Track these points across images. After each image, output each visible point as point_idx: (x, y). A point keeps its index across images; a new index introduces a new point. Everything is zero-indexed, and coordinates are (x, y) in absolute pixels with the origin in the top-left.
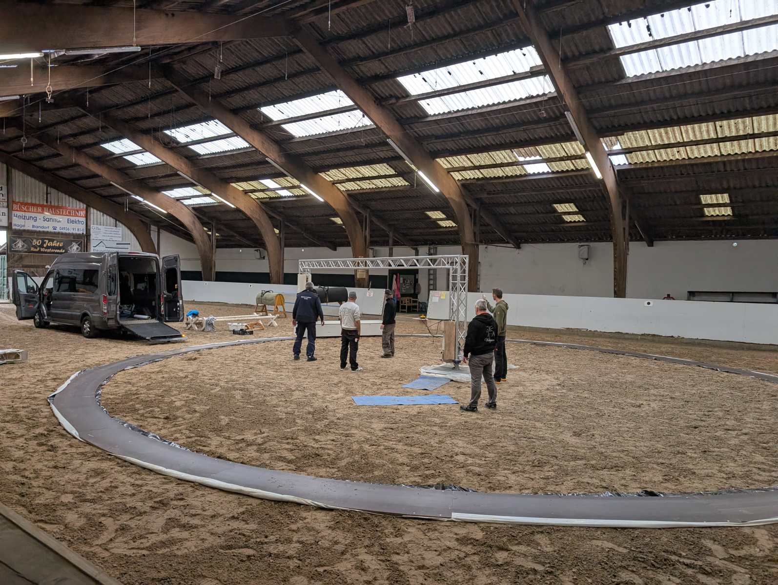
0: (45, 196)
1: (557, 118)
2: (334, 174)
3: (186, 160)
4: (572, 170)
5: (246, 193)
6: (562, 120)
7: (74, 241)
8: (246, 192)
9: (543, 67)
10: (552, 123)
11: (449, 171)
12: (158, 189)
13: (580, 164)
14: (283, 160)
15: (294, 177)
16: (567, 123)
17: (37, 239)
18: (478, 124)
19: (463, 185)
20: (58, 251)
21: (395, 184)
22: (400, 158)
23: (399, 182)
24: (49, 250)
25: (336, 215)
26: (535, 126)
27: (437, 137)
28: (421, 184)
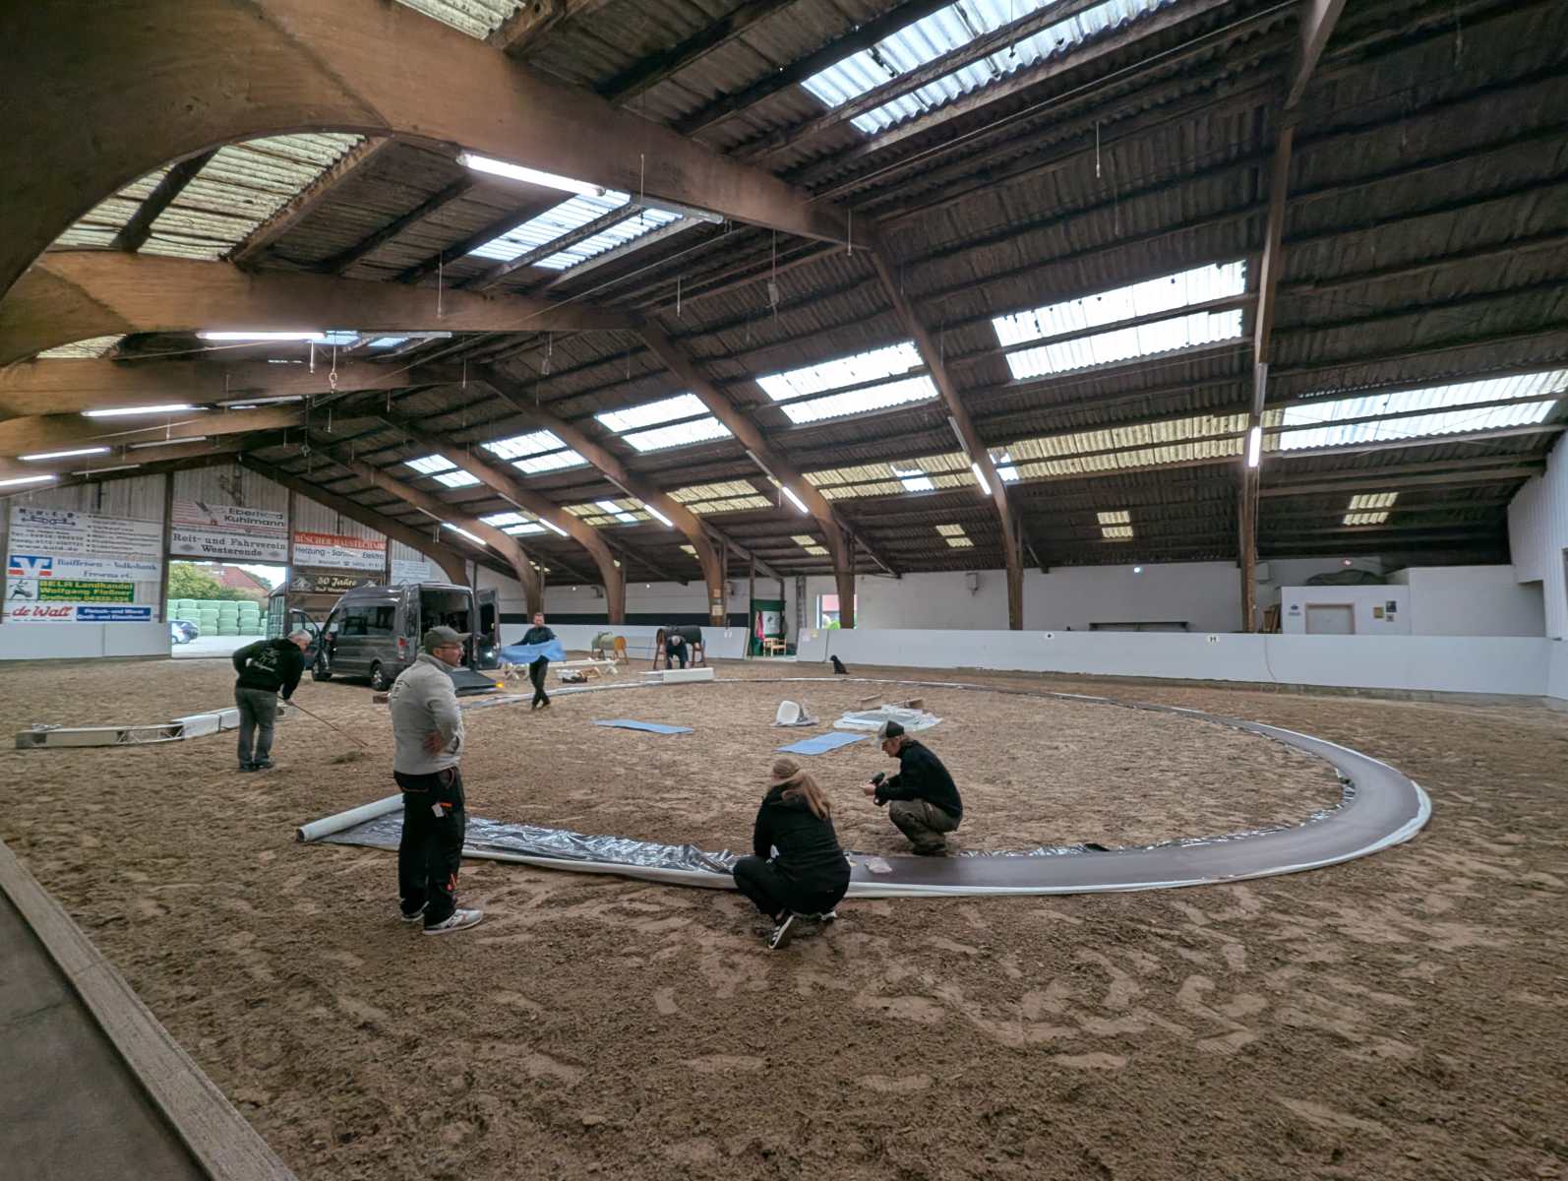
0: (336, 525)
1: (939, 425)
2: (685, 494)
3: (507, 480)
4: (957, 486)
6: (945, 427)
7: (370, 578)
8: (581, 518)
9: (924, 367)
10: (933, 432)
11: (818, 488)
12: (474, 516)
13: (966, 479)
14: (625, 477)
16: (951, 432)
17: (324, 577)
19: (835, 505)
21: (756, 504)
22: (763, 474)
23: (762, 502)
24: (338, 591)
25: (688, 542)
26: (914, 435)
27: (804, 449)
28: (786, 503)
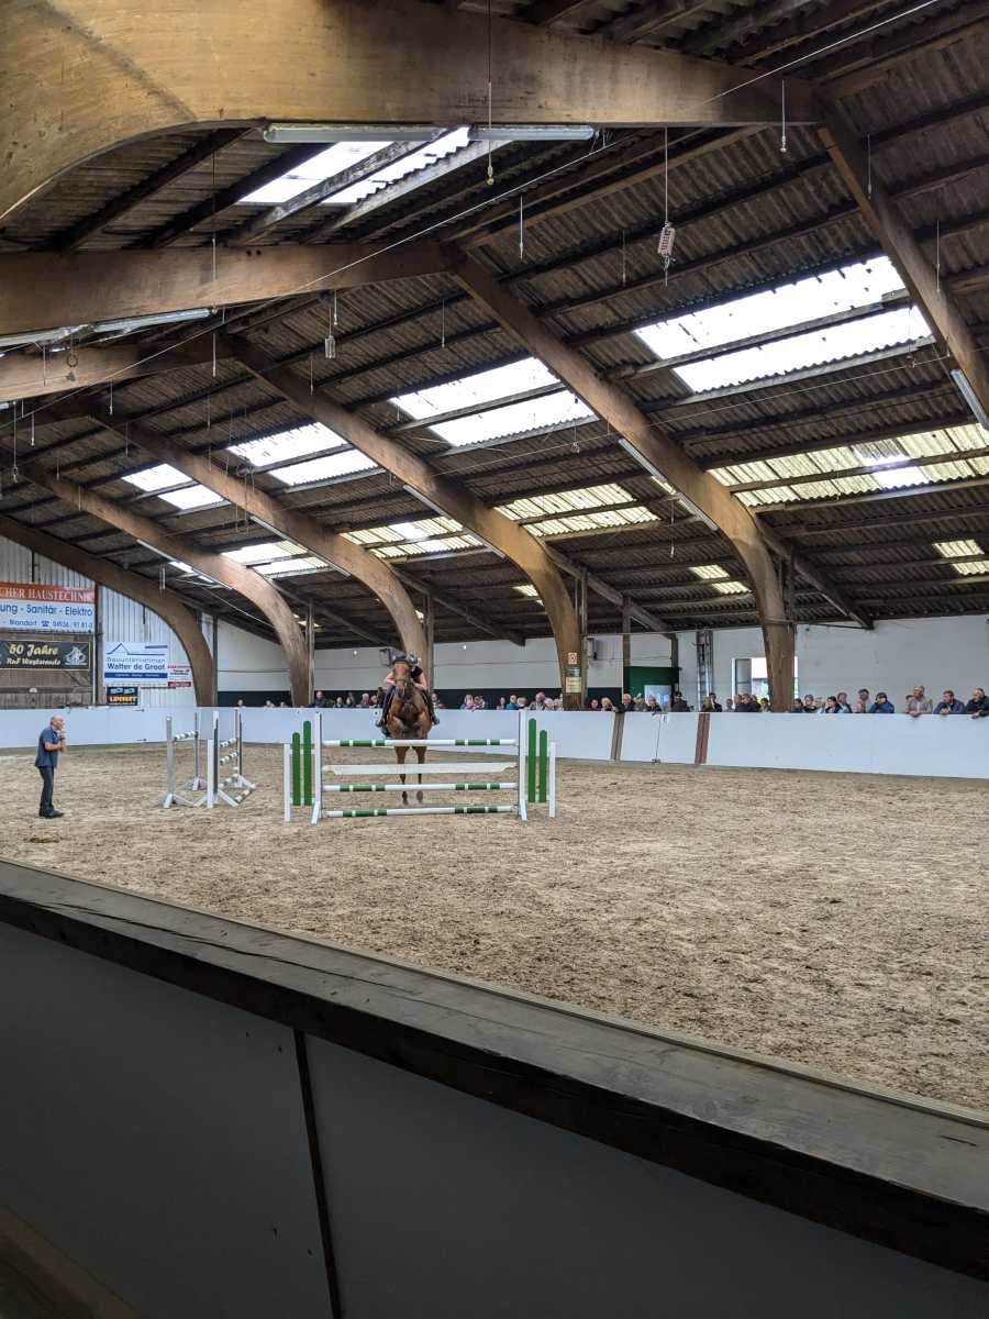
0: (30, 569)
1: (935, 383)
2: (524, 507)
3: (266, 497)
4: (970, 478)
5: (367, 549)
6: (945, 387)
7: (76, 645)
9: (907, 293)
11: (733, 491)
14: (434, 487)
15: (452, 515)
17: (17, 643)
18: (788, 402)
20: (50, 663)
21: (633, 520)
23: (634, 517)
24: (35, 663)
25: (525, 580)
26: (894, 401)
27: (711, 431)
